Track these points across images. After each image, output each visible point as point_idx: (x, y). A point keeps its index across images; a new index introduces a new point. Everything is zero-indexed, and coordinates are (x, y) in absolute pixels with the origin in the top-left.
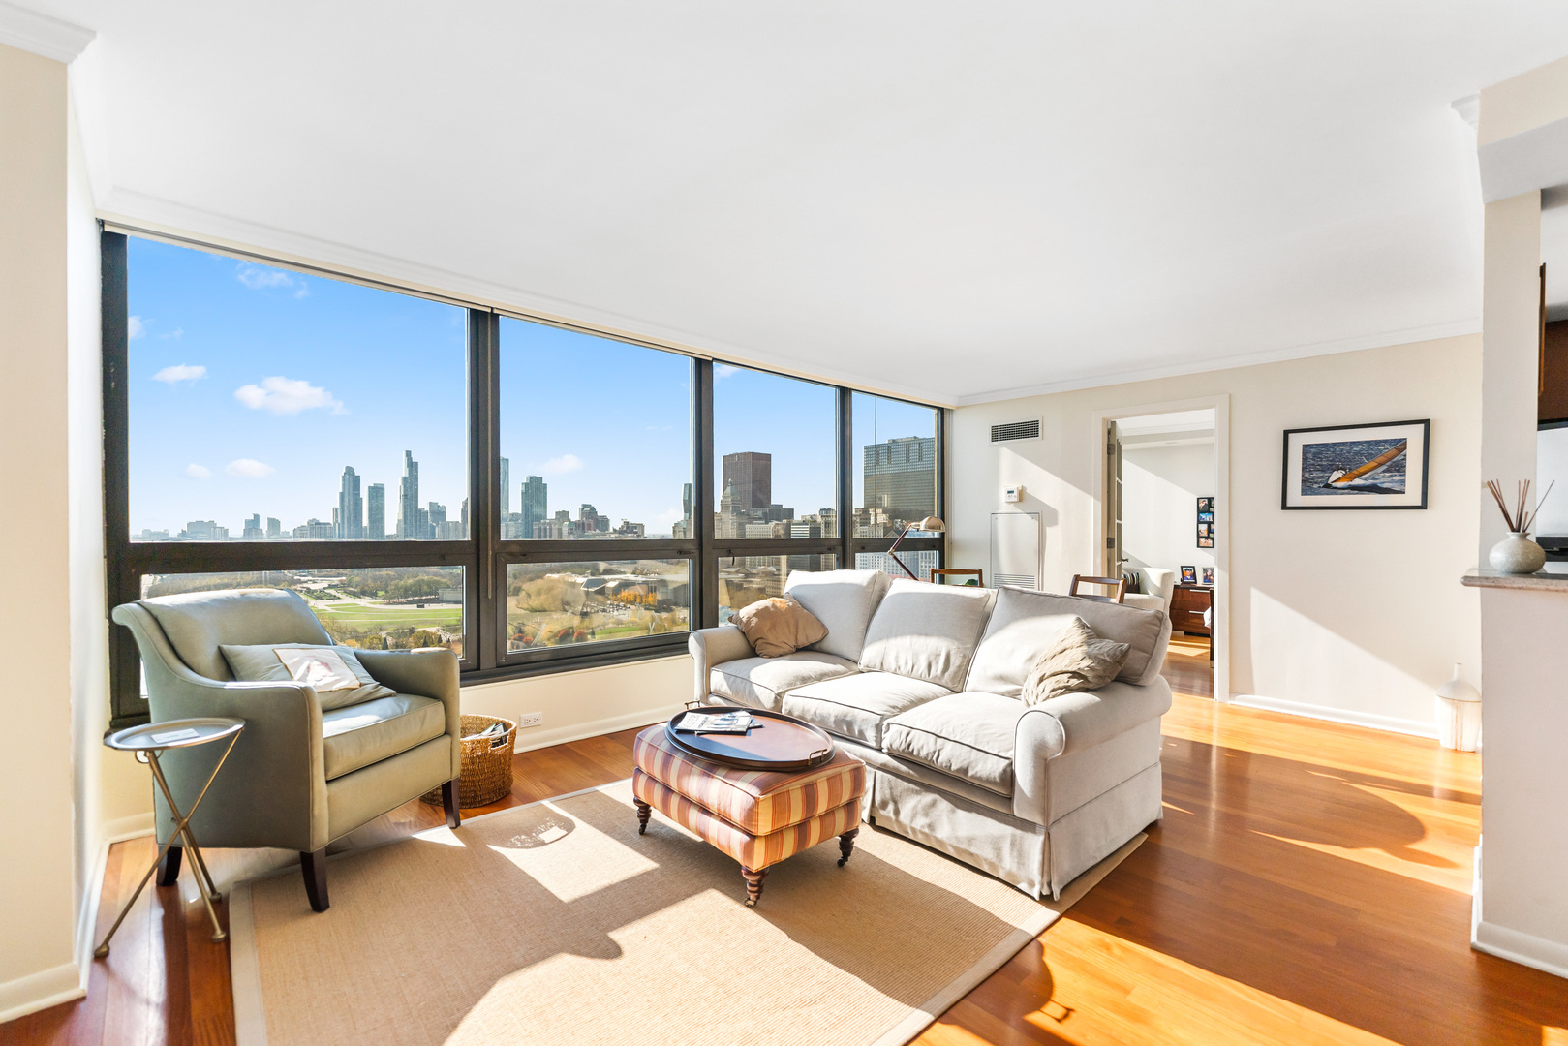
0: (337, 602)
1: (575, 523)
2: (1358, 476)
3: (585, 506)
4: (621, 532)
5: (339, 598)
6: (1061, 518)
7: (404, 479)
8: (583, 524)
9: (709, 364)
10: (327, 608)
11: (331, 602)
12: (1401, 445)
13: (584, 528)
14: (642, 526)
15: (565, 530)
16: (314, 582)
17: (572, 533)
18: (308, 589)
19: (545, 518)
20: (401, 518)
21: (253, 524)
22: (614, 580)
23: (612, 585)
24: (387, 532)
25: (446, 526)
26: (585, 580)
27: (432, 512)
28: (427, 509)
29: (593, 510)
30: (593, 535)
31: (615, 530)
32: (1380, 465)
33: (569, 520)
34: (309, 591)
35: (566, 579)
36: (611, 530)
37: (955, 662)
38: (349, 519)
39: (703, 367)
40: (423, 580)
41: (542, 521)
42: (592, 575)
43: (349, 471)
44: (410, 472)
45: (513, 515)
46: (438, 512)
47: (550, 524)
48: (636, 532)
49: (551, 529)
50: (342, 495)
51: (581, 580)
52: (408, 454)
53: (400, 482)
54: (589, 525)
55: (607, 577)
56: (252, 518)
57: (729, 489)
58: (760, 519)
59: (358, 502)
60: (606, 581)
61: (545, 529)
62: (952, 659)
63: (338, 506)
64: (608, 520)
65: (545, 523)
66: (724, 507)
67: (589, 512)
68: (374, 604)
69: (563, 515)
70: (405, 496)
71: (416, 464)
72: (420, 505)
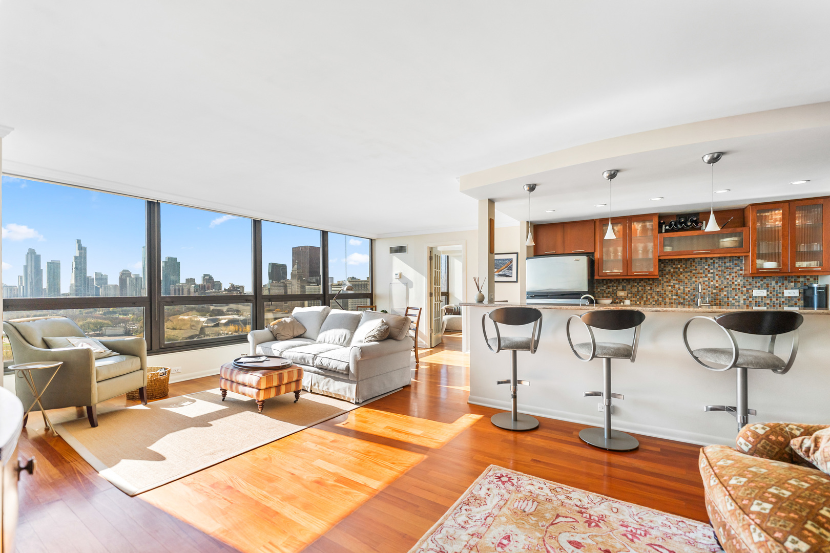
1: (199, 285)
2: (501, 271)
3: (205, 275)
4: (229, 290)
6: (414, 285)
7: (76, 258)
8: (205, 286)
9: (260, 222)
12: (511, 261)
13: (205, 288)
14: (243, 287)
15: (192, 290)
17: (197, 291)
19: (179, 282)
20: (73, 282)
22: (225, 319)
23: (223, 321)
24: (62, 292)
25: (107, 288)
26: (206, 319)
27: (97, 279)
28: (93, 276)
29: (211, 278)
30: (211, 292)
31: (225, 290)
32: (506, 267)
33: (195, 284)
35: (193, 319)
36: (223, 289)
37: (348, 337)
38: (31, 283)
39: (257, 224)
40: (91, 323)
41: (177, 284)
42: (211, 316)
43: (32, 252)
44: (80, 253)
46: (102, 279)
47: (182, 286)
48: (239, 291)
49: (183, 289)
50: (26, 268)
51: (204, 319)
52: (79, 241)
53: (73, 260)
54: (208, 287)
55: (220, 317)
57: (296, 266)
58: (314, 283)
59: (38, 272)
60: (219, 320)
61: (179, 289)
62: (347, 336)
63: (22, 274)
64: (221, 284)
65: (179, 286)
66: (293, 276)
67: (208, 279)
69: (191, 281)
70: (76, 268)
71: (85, 248)
72: (88, 275)
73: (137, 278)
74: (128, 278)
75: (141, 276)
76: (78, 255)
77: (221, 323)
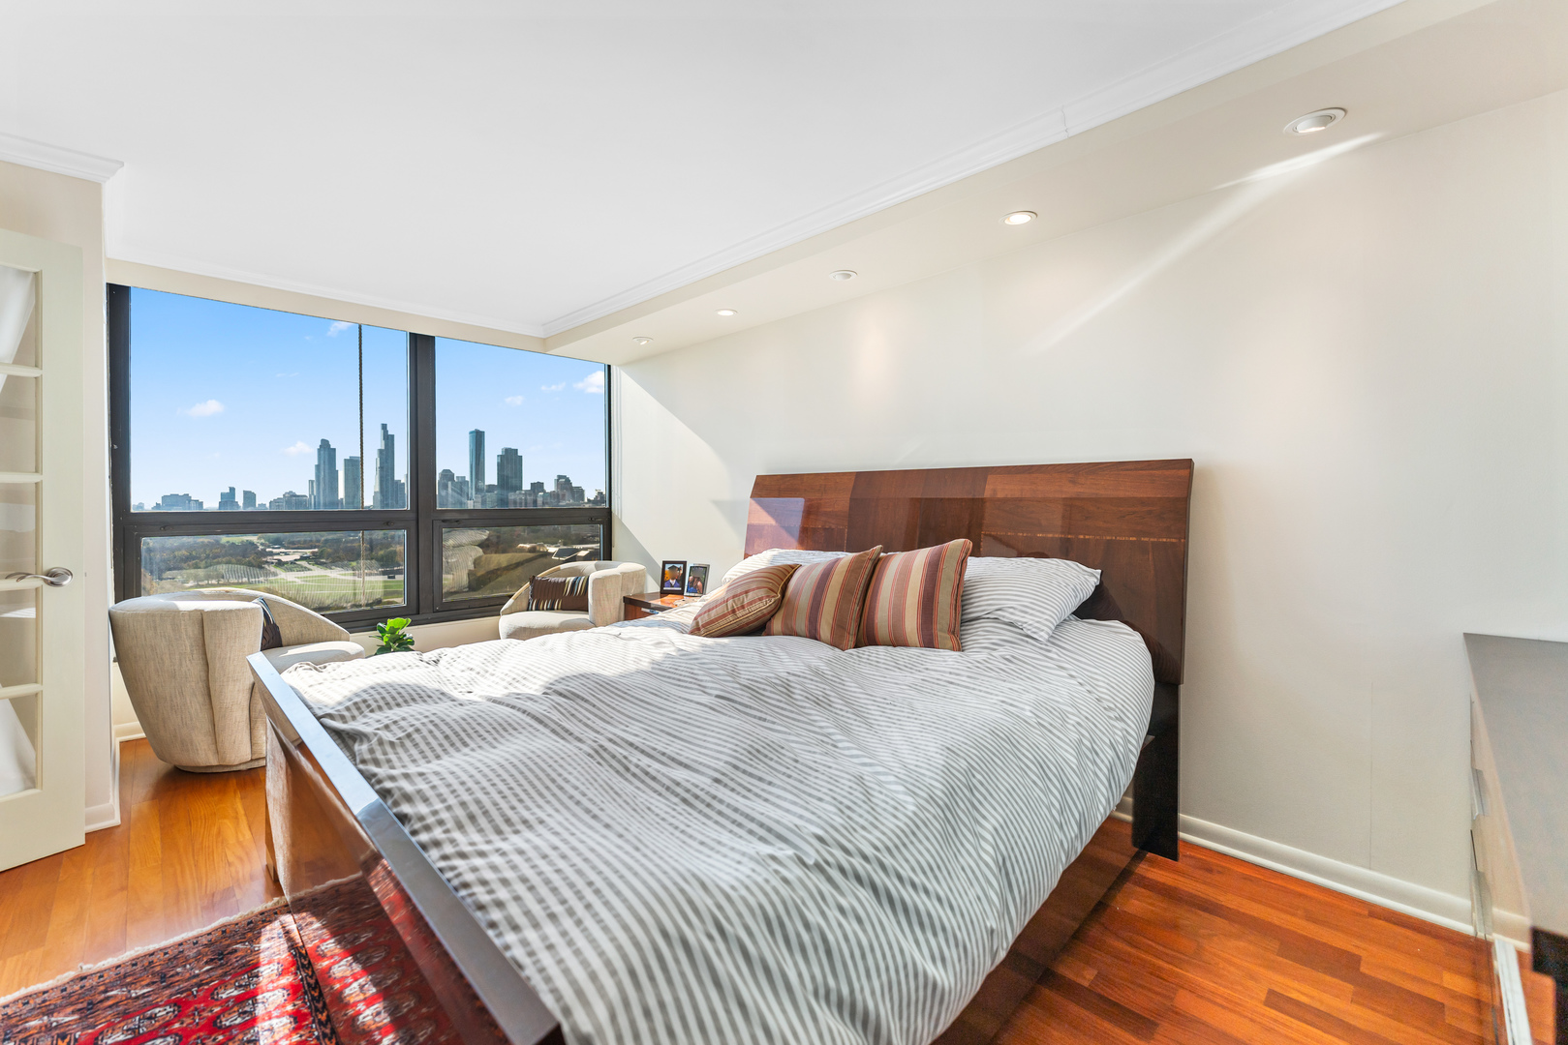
0: (307, 573)
1: (550, 493)
3: (560, 477)
4: (595, 502)
5: (309, 570)
7: (381, 451)
8: (558, 493)
10: (297, 580)
11: (302, 574)
13: (558, 497)
15: (540, 501)
16: (286, 554)
17: (547, 502)
18: (279, 560)
19: (521, 489)
20: (378, 489)
21: (228, 497)
23: (583, 553)
24: (365, 504)
26: (557, 549)
29: (568, 481)
30: (567, 502)
31: (589, 500)
33: (543, 491)
34: (280, 564)
36: (586, 501)
38: (324, 490)
41: (518, 491)
42: (564, 545)
43: (325, 444)
44: (386, 445)
45: (489, 486)
47: (525, 494)
49: (526, 499)
50: (318, 467)
51: (552, 549)
52: (384, 427)
53: (378, 455)
54: (563, 494)
55: (578, 547)
56: (228, 491)
59: (334, 474)
60: (578, 550)
61: (521, 499)
63: (314, 478)
64: (583, 491)
65: (521, 493)
67: (564, 482)
68: (345, 575)
69: (537, 487)
70: (382, 468)
71: (393, 436)
72: (396, 478)
73: (463, 482)
74: (450, 483)
75: (468, 479)
76: (383, 448)
77: (580, 557)
